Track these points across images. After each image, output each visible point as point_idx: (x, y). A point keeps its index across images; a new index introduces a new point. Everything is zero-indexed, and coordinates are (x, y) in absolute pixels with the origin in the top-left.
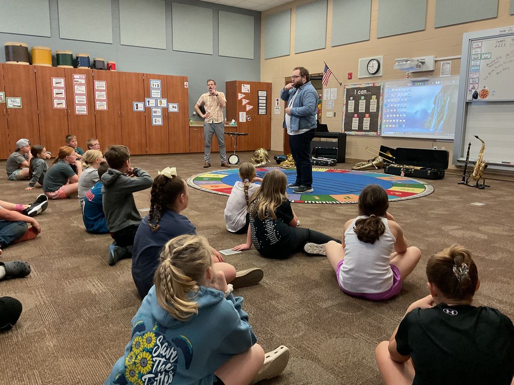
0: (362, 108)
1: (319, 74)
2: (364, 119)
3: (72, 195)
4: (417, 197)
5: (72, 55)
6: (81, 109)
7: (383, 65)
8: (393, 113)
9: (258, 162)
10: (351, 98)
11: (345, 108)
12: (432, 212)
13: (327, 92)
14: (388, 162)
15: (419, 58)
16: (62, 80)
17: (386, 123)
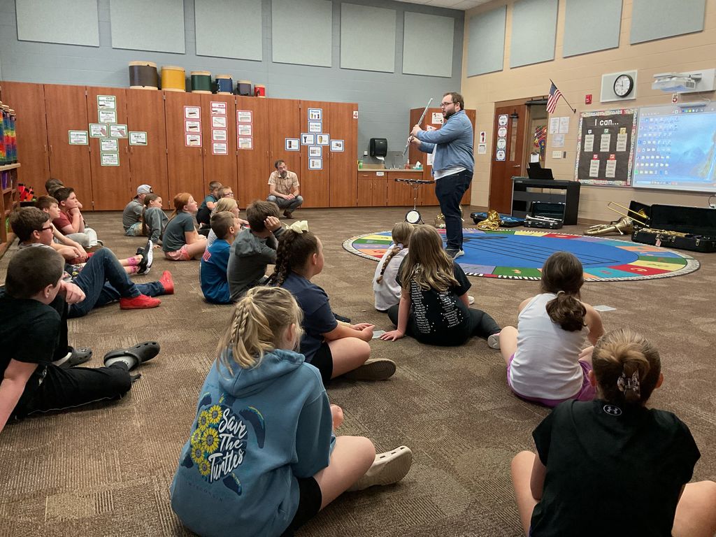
0: (605, 146)
1: (543, 97)
2: (608, 161)
4: (668, 276)
5: (210, 77)
6: (220, 148)
7: (638, 84)
8: (650, 154)
10: (590, 131)
11: (579, 146)
12: (684, 297)
13: (555, 122)
14: (640, 225)
15: (692, 73)
16: (197, 110)
17: (640, 168)
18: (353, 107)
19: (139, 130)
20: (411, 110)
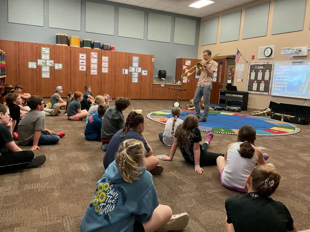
0: (260, 77)
1: (234, 55)
2: (261, 84)
4: (287, 134)
5: (91, 41)
6: (94, 72)
7: (274, 51)
8: (279, 81)
9: (191, 107)
10: (253, 71)
11: (249, 77)
12: (295, 144)
13: (238, 66)
14: (274, 112)
15: (298, 48)
16: (85, 55)
17: (274, 87)
18: (152, 57)
19: (59, 63)
20: (177, 59)
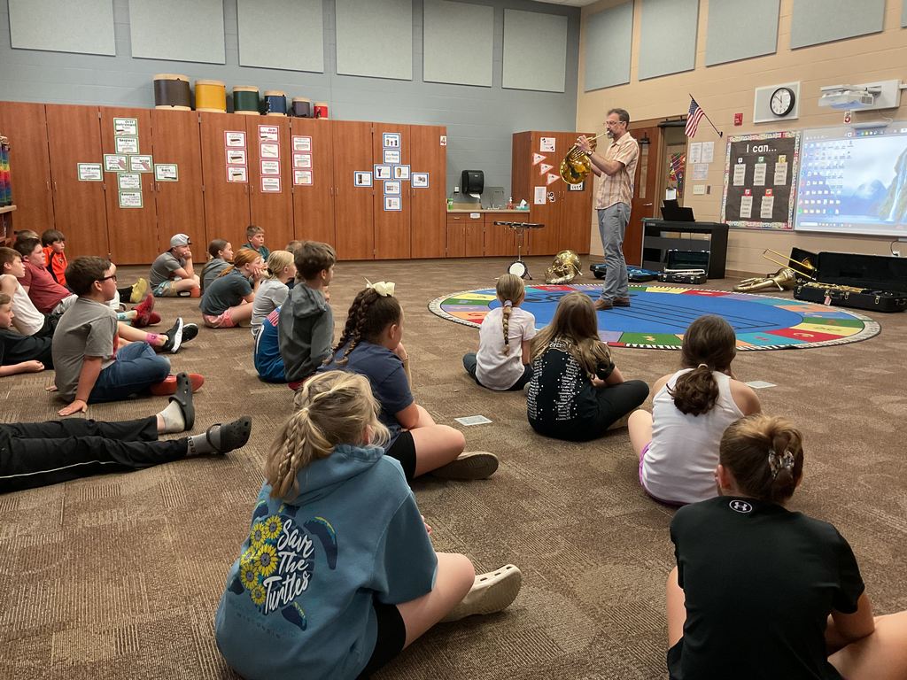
0: (759, 179)
1: (681, 116)
2: (763, 197)
3: (241, 324)
4: (841, 342)
5: (257, 94)
6: (271, 184)
7: (801, 99)
8: (817, 188)
9: (560, 275)
10: (740, 160)
11: (727, 179)
12: (861, 369)
13: (696, 149)
14: (804, 278)
15: (869, 85)
16: (241, 136)
17: (803, 206)
18: (440, 131)
19: (167, 161)
20: (514, 135)
